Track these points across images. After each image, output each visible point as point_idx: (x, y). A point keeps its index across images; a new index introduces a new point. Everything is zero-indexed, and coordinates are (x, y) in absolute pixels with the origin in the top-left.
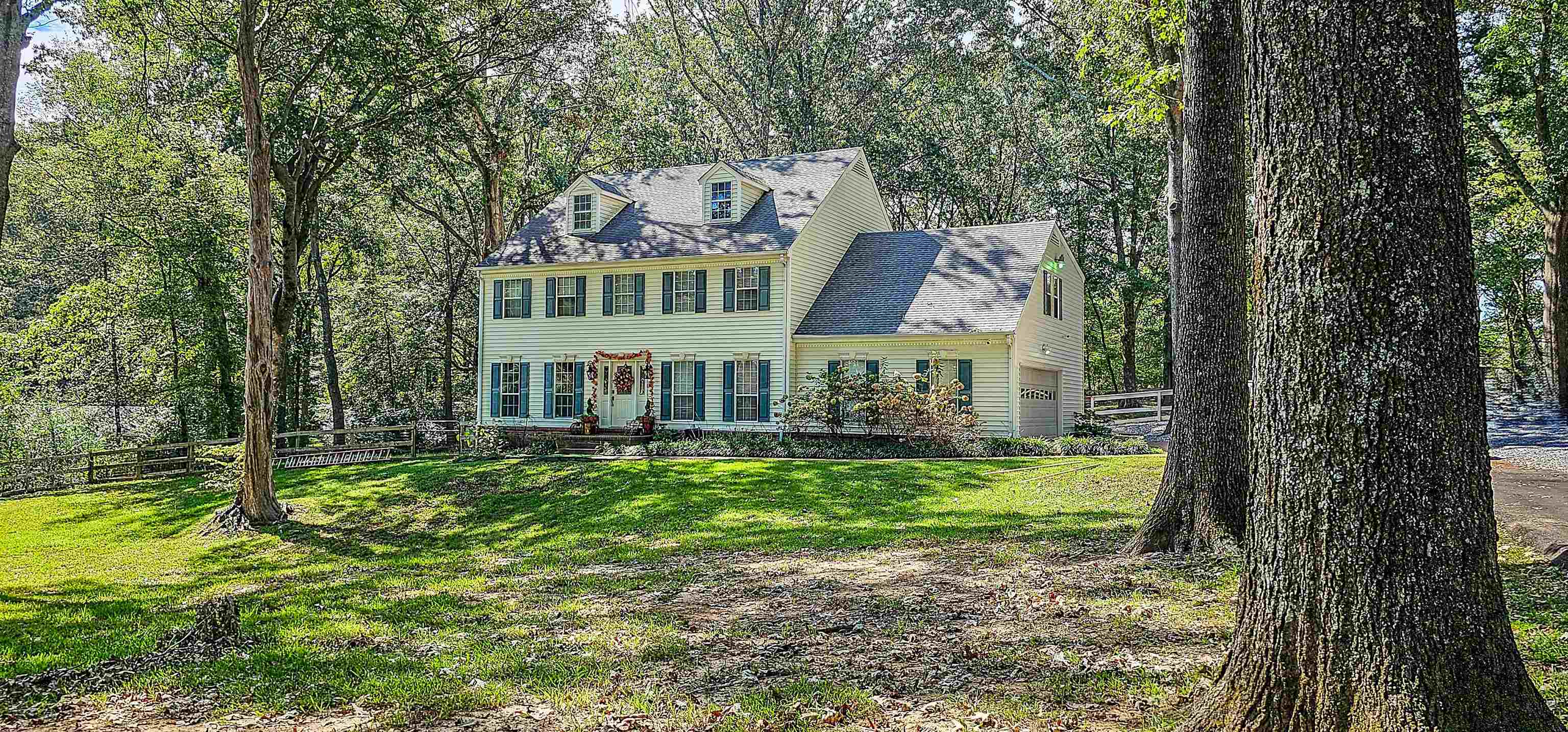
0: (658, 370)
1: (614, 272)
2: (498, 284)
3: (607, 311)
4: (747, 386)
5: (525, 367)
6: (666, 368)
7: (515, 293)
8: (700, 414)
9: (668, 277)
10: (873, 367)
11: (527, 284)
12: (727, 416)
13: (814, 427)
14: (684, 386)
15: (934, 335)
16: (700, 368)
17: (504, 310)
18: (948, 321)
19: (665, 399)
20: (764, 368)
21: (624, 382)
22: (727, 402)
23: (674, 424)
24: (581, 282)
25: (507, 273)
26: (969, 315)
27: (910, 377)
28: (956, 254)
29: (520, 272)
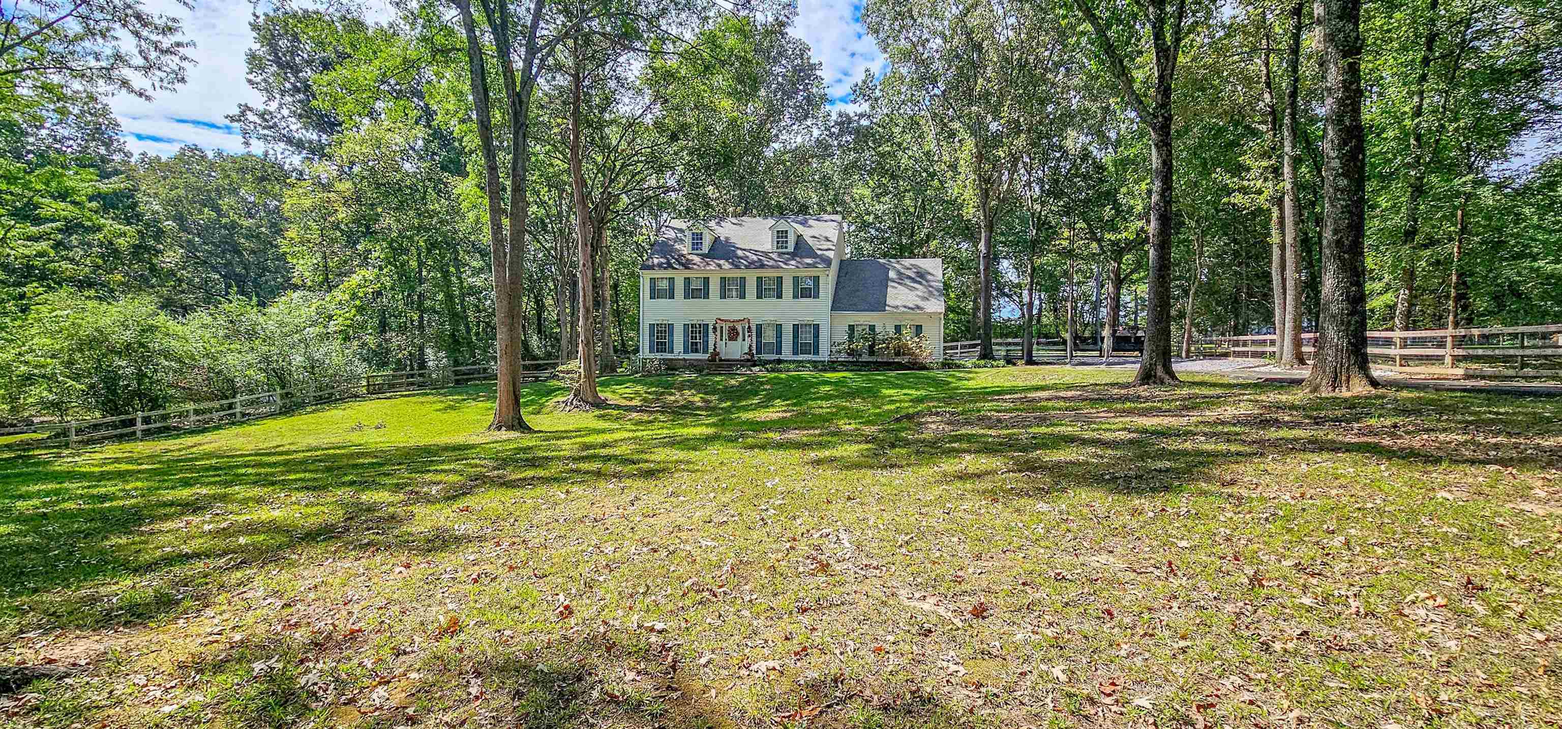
0: (754, 329)
1: (728, 276)
2: (652, 280)
3: (723, 296)
4: (806, 338)
5: (671, 326)
6: (759, 327)
7: (664, 285)
8: (779, 352)
9: (759, 279)
10: (872, 328)
11: (671, 280)
12: (795, 353)
13: (843, 357)
14: (769, 337)
15: (903, 313)
16: (779, 327)
17: (655, 294)
18: (911, 306)
19: (759, 343)
20: (816, 327)
21: (733, 335)
22: (795, 343)
23: (765, 357)
24: (706, 281)
25: (657, 274)
26: (921, 303)
27: (891, 331)
28: (899, 273)
29: (669, 273)
